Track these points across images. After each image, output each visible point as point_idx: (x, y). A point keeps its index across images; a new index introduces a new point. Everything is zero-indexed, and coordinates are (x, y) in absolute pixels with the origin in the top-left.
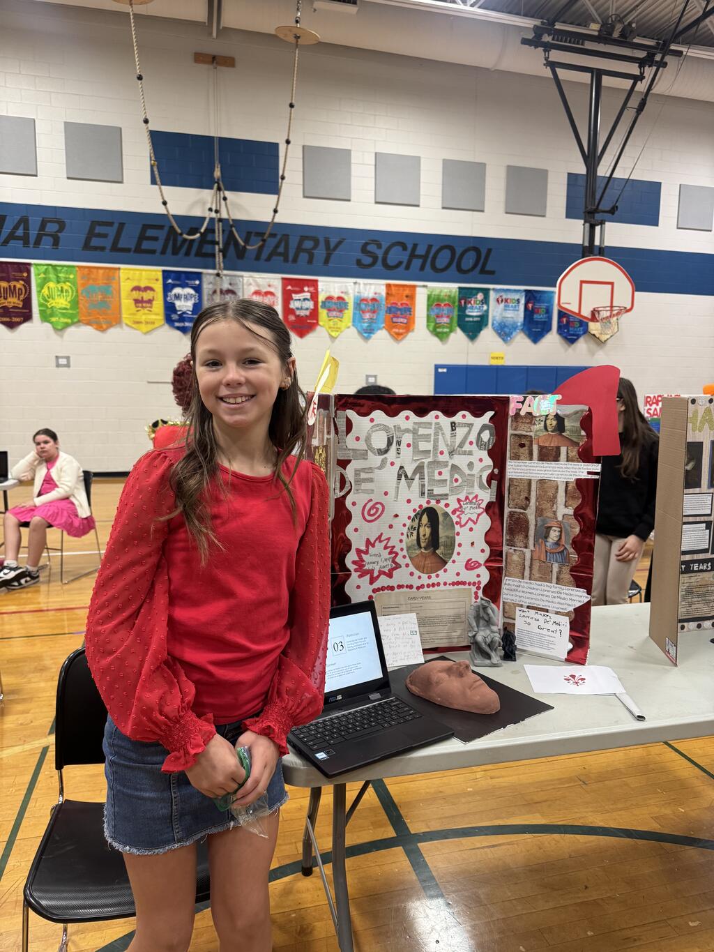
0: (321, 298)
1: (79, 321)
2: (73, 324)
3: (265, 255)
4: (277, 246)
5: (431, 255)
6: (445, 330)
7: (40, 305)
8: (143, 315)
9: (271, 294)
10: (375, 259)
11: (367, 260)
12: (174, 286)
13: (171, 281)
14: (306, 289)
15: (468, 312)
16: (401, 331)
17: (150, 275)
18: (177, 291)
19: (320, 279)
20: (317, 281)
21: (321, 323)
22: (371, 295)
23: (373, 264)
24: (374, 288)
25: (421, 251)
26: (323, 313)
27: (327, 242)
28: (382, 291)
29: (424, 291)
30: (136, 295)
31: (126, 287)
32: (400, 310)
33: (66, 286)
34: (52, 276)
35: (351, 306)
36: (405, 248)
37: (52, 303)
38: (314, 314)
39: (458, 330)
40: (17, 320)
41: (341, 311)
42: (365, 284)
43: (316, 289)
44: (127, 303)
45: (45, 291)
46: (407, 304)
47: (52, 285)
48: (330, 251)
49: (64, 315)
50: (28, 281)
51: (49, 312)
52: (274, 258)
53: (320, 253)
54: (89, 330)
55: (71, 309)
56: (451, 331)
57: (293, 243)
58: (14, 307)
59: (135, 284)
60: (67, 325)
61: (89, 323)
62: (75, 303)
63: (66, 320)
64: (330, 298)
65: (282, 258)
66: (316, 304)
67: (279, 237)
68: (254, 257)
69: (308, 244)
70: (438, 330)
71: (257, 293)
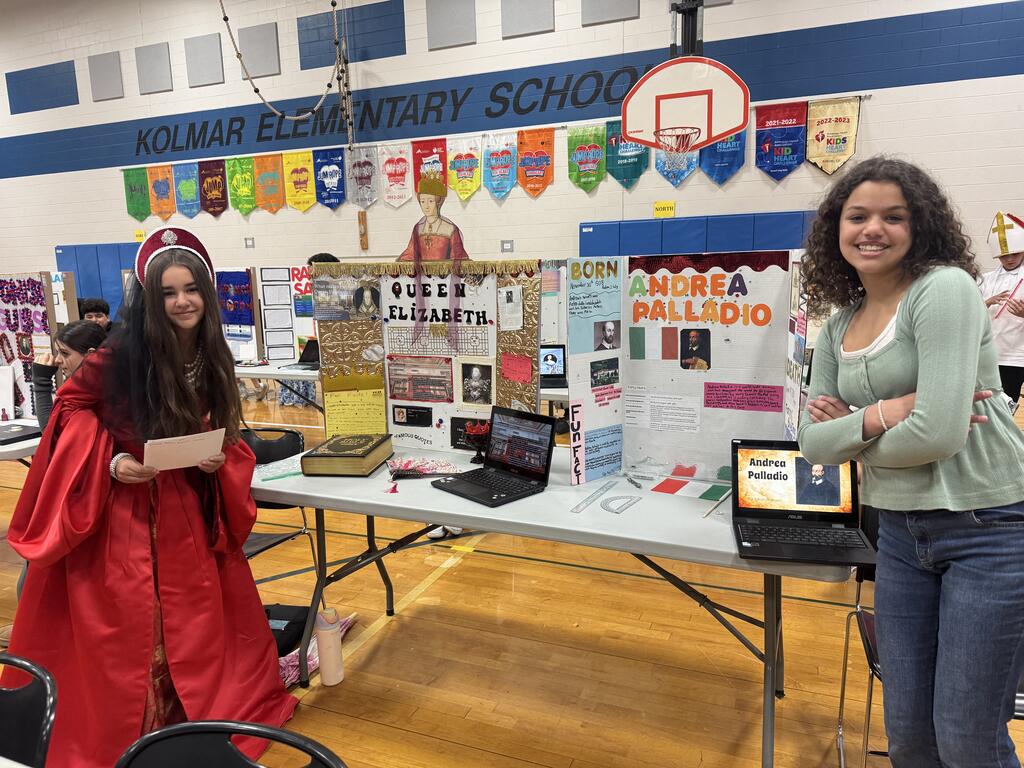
0: (450, 157)
1: (257, 206)
2: (254, 209)
3: (395, 122)
4: (407, 109)
5: (571, 88)
6: (594, 179)
8: (301, 195)
9: (403, 160)
10: (505, 102)
11: (497, 107)
12: (322, 165)
13: (322, 158)
16: (537, 186)
18: (325, 169)
19: (448, 137)
20: (445, 140)
22: (503, 147)
23: (503, 111)
24: (504, 138)
25: (558, 85)
26: (452, 174)
27: (454, 94)
28: (514, 141)
29: (564, 134)
30: (295, 177)
31: (287, 171)
32: (535, 160)
33: (247, 176)
34: (238, 168)
35: (481, 164)
36: (539, 85)
37: (239, 192)
38: (444, 176)
39: (610, 176)
40: (218, 209)
41: (471, 170)
42: (495, 136)
43: (444, 149)
44: (289, 185)
45: (235, 182)
46: (543, 153)
47: (238, 176)
48: (457, 105)
49: (247, 202)
50: (223, 175)
51: (238, 200)
52: (405, 121)
53: (448, 109)
54: (265, 213)
55: (251, 196)
56: (599, 180)
57: (422, 104)
58: (216, 199)
59: (293, 167)
60: (251, 210)
61: (264, 208)
62: (253, 190)
63: (249, 206)
64: (459, 157)
65: (411, 121)
66: (445, 167)
67: (408, 99)
68: (386, 124)
69: (436, 101)
70: (583, 180)
71: (390, 161)
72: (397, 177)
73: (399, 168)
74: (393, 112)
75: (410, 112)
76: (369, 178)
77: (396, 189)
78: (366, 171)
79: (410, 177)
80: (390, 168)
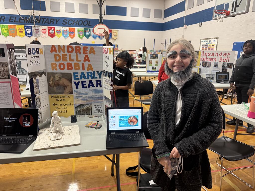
0: (56, 30)
1: (9, 35)
2: (8, 36)
3: (44, 23)
4: (46, 21)
5: (78, 22)
6: (82, 37)
7: (2, 32)
8: (21, 34)
9: (46, 30)
10: (66, 23)
11: (65, 23)
12: (27, 28)
13: (26, 27)
14: (52, 29)
15: (86, 33)
16: (73, 37)
17: (22, 26)
18: (27, 29)
19: (55, 27)
20: (54, 27)
21: (56, 35)
22: (66, 30)
23: (66, 24)
24: (66, 28)
25: (76, 21)
26: (56, 33)
27: (56, 20)
28: (68, 29)
29: (77, 29)
30: (20, 30)
31: (17, 29)
32: (72, 33)
33: (6, 29)
34: (4, 27)
35: (62, 32)
36: (72, 21)
37: (4, 32)
38: (54, 33)
39: (85, 37)
41: (60, 33)
42: (64, 28)
43: (54, 29)
47: (4, 28)
48: (57, 22)
49: (6, 34)
51: (3, 33)
52: (46, 23)
53: (55, 22)
54: (11, 37)
55: (8, 33)
56: (83, 37)
57: (49, 20)
59: (19, 28)
60: (7, 36)
61: (11, 36)
62: (8, 32)
63: (7, 35)
64: (57, 30)
65: (47, 23)
66: (55, 32)
67: (46, 19)
68: (42, 23)
69: (52, 20)
70: (80, 37)
71: (43, 30)
72: (44, 32)
73: (45, 31)
74: (43, 21)
75: (47, 21)
76: (38, 32)
77: (44, 35)
78: (37, 31)
79: (47, 33)
80: (43, 31)
